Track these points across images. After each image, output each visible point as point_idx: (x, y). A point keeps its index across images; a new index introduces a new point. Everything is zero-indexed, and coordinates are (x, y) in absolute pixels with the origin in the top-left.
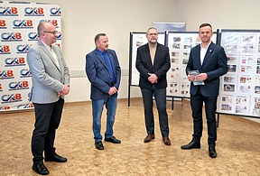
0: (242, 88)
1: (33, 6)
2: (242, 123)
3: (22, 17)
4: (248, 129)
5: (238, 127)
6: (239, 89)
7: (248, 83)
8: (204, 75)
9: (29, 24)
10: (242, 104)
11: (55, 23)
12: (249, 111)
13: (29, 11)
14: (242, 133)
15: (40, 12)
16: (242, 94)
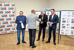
0: (67, 27)
2: (67, 38)
4: (69, 39)
5: (66, 39)
6: (66, 28)
7: (69, 26)
8: (52, 23)
10: (67, 32)
11: (13, 8)
12: (69, 34)
14: (67, 41)
16: (67, 29)
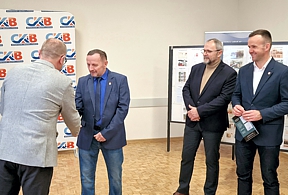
1: (38, 15)
3: (22, 30)
9: (33, 39)
11: (67, 37)
13: (32, 22)
15: (47, 23)
